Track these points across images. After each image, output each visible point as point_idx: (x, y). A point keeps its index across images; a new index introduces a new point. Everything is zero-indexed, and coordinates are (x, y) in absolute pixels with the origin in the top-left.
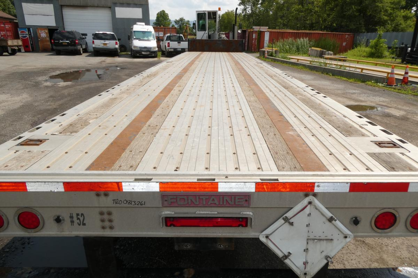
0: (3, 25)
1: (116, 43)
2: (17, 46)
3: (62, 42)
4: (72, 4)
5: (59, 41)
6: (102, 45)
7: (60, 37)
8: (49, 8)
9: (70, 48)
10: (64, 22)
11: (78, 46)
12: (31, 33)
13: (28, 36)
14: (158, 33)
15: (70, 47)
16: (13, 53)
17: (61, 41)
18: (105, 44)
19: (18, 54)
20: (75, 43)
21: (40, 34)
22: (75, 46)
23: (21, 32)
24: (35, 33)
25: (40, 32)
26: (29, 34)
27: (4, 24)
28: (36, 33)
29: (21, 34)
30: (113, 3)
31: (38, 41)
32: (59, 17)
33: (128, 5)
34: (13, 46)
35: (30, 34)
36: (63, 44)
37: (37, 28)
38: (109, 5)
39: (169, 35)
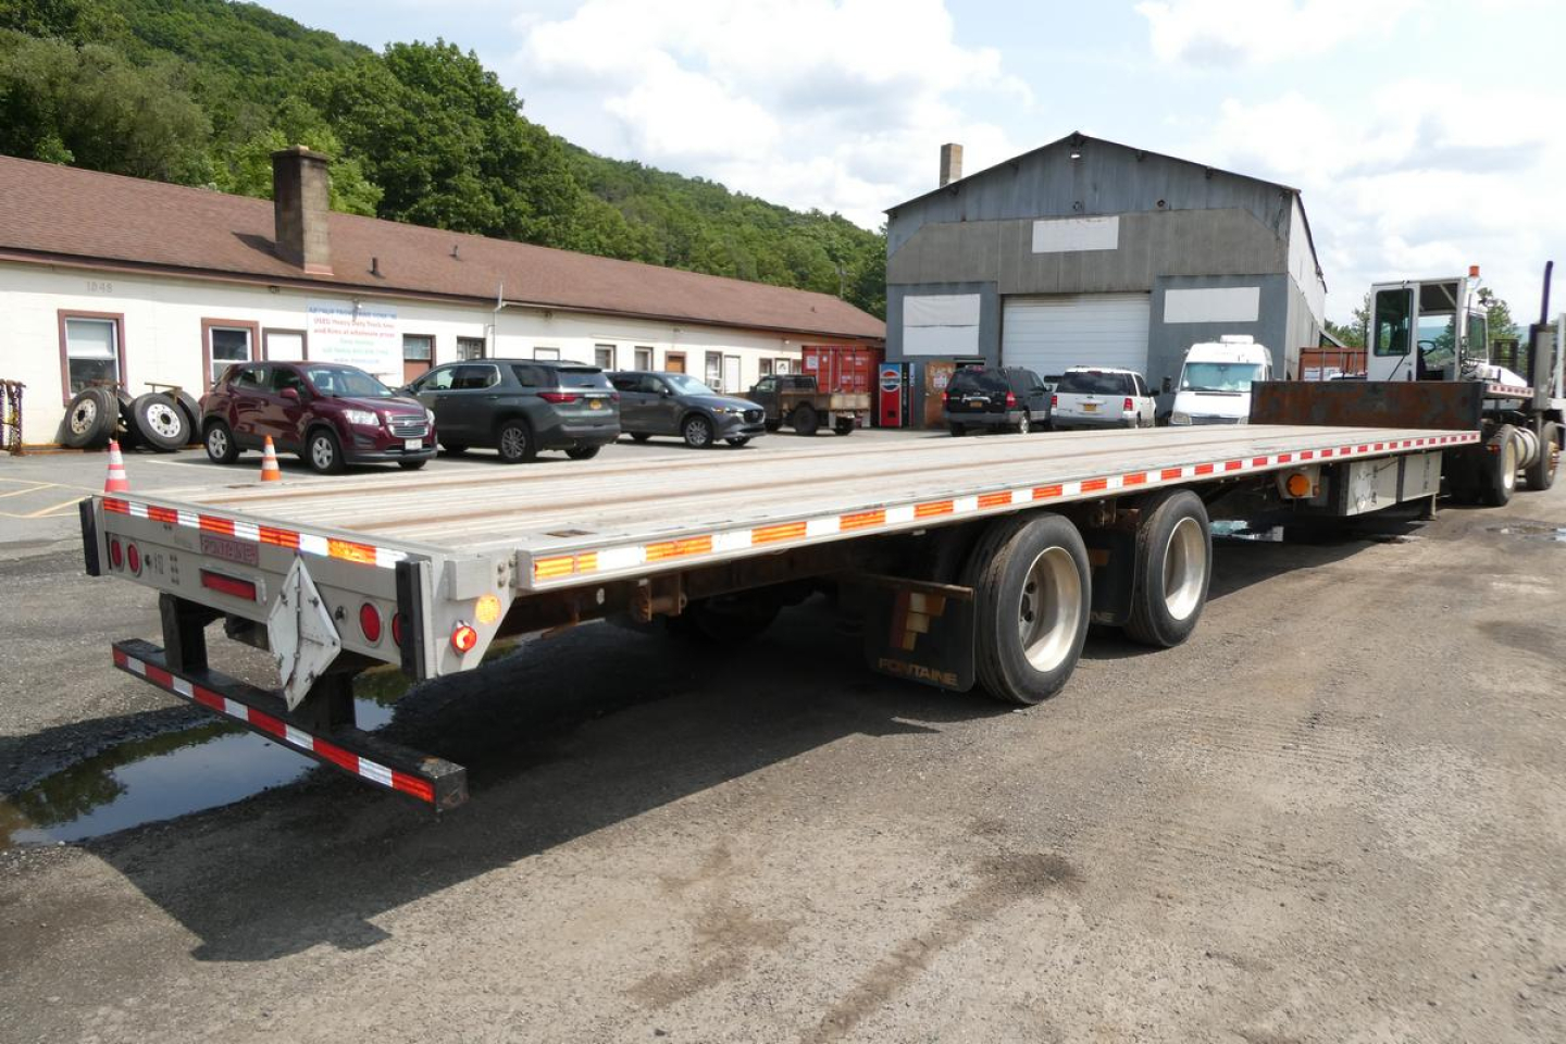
0: (849, 359)
1: (1126, 403)
2: (855, 411)
3: (969, 399)
4: (1032, 291)
5: (962, 397)
6: (1081, 409)
7: (973, 383)
8: (969, 306)
9: (989, 417)
10: (1004, 344)
11: (1012, 412)
12: (908, 376)
13: (899, 385)
14: (1318, 369)
15: (988, 413)
16: (844, 428)
17: (965, 398)
18: (1089, 405)
19: (854, 432)
20: (1006, 403)
21: (932, 378)
22: (1003, 412)
23: (886, 375)
24: (920, 376)
25: (932, 372)
26: (903, 380)
27: (854, 356)
28: (924, 376)
29: (886, 380)
30: (1160, 277)
31: (924, 398)
32: (993, 330)
33: (1213, 279)
34: (842, 411)
35: (906, 381)
36: (972, 405)
37: (926, 361)
38: (1146, 284)
39: (1340, 375)
